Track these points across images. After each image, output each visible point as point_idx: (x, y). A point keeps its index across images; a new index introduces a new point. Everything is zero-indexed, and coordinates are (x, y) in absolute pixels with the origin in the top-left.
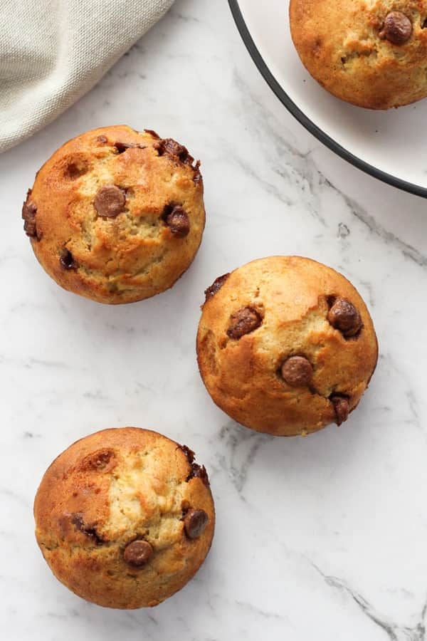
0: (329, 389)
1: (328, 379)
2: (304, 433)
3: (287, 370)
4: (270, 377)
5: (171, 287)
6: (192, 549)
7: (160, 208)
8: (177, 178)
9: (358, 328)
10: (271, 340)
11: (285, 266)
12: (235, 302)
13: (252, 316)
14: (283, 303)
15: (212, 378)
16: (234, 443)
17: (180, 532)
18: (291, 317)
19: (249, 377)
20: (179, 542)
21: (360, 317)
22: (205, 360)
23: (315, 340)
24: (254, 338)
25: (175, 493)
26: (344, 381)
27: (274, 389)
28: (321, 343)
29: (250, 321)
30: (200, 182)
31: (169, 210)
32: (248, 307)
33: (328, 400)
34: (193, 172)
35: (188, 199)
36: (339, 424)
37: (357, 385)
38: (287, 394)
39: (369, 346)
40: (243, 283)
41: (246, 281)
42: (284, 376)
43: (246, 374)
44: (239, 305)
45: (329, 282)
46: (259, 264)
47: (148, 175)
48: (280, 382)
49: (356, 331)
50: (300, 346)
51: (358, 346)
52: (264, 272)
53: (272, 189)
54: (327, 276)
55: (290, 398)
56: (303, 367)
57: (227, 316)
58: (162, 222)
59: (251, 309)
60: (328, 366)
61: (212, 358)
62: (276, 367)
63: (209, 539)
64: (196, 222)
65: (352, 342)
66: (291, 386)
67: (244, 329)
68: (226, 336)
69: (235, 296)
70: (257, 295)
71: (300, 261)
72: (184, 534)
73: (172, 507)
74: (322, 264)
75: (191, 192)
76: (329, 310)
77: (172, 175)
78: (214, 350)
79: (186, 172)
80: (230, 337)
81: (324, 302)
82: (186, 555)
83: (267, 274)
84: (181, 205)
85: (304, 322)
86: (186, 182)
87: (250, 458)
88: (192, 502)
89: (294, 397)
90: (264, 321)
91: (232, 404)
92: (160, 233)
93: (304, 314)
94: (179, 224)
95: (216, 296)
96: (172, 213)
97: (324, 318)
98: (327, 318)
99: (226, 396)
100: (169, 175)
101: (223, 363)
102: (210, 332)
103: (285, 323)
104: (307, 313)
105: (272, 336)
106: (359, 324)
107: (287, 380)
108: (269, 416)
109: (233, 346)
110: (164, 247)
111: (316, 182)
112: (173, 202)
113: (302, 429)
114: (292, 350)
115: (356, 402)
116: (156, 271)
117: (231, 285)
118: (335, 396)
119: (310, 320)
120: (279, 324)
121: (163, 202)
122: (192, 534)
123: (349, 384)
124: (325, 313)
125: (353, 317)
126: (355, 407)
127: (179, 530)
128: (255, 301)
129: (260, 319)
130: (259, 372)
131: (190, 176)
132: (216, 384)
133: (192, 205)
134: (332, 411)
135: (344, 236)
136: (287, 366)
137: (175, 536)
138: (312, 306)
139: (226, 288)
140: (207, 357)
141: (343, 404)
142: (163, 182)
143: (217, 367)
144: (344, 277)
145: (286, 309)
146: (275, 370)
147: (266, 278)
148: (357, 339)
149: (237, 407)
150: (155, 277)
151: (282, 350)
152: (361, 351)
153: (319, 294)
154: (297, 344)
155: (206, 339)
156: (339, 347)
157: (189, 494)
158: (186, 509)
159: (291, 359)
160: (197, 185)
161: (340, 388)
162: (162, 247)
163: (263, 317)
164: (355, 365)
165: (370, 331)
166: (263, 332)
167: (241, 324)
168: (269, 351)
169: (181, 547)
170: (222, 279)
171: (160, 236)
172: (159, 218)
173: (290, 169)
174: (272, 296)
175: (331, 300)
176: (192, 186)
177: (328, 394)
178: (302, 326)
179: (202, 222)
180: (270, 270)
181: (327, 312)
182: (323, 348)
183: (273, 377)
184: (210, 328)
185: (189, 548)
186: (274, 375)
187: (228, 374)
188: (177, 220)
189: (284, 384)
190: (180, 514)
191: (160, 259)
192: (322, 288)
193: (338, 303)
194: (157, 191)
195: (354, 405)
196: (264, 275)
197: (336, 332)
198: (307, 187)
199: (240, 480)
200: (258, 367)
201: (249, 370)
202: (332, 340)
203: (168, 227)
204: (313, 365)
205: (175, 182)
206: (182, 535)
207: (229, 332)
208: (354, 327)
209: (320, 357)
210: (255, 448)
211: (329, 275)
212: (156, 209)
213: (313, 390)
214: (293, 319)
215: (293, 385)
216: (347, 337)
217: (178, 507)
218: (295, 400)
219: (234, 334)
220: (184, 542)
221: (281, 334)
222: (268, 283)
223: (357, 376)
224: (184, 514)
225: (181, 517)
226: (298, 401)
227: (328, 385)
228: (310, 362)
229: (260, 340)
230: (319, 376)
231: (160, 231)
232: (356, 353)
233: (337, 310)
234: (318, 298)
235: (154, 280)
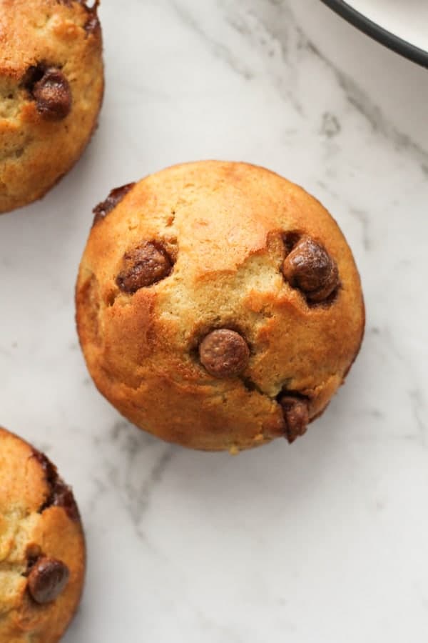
0: (276, 384)
1: (275, 368)
2: (234, 449)
3: (207, 351)
4: (178, 360)
5: (41, 197)
6: (40, 619)
7: (20, 69)
8: (56, 22)
9: (331, 290)
10: (183, 300)
11: (223, 178)
12: (135, 232)
13: (158, 256)
14: (208, 241)
15: (94, 350)
16: (133, 448)
17: (18, 594)
18: (219, 265)
19: (145, 357)
20: (18, 609)
21: (336, 271)
22: (85, 320)
23: (258, 304)
24: (156, 294)
25: (17, 532)
26: (302, 374)
27: (186, 379)
28: (266, 310)
29: (152, 266)
30: (97, 31)
31: (36, 75)
32: (153, 242)
33: (274, 401)
34: (85, 15)
35: (73, 58)
36: (291, 440)
37: (325, 382)
38: (206, 388)
39: (350, 319)
40: (151, 202)
41: (156, 199)
42: (202, 361)
43: (140, 352)
44: (138, 237)
45: (291, 210)
46: (182, 170)
47: (6, 14)
48: (196, 368)
49: (328, 294)
50: (230, 313)
51: (329, 319)
52: (188, 186)
53: (220, 51)
54: (288, 199)
55: (210, 396)
56: (233, 348)
57: (120, 253)
58: (24, 92)
59: (157, 245)
60: (275, 350)
61: (93, 317)
62: (188, 344)
63: (72, 603)
64: (85, 97)
65: (319, 311)
66: (213, 376)
67: (143, 277)
68: (116, 287)
69: (135, 220)
70: (170, 222)
71: (248, 172)
72: (27, 597)
73: (9, 554)
74: (285, 179)
75: (80, 46)
76: (285, 257)
77: (48, 16)
78: (98, 306)
79: (74, 14)
80: (120, 287)
81: (278, 243)
82: (30, 629)
83: (191, 189)
84: (60, 67)
85: (239, 274)
86: (70, 30)
87: (157, 474)
88: (46, 547)
89: (216, 394)
90: (176, 266)
91: (121, 395)
92: (19, 112)
93: (241, 262)
94: (51, 99)
95: (108, 219)
96: (43, 80)
97: (274, 270)
98: (281, 270)
99: (112, 381)
100: (44, 16)
101: (107, 330)
102: (93, 277)
103: (207, 274)
104: (246, 260)
105: (186, 292)
106: (334, 283)
107: (207, 367)
108: (178, 420)
109: (123, 304)
110: (26, 133)
111: (292, 45)
112: (44, 61)
113: (231, 443)
114: (218, 318)
115: (322, 406)
116: (12, 172)
117: (132, 203)
118: (286, 396)
119: (251, 271)
120: (198, 274)
121: (26, 60)
122: (40, 597)
123: (310, 378)
124: (278, 262)
125: (323, 271)
126: (320, 413)
127: (18, 591)
128: (164, 232)
129: (170, 261)
130: (162, 350)
131: (79, 21)
132: (97, 361)
133: (79, 68)
134: (279, 421)
135: (330, 134)
136: (206, 345)
137: (11, 600)
138: (256, 249)
139: (125, 208)
140: (88, 315)
141: (299, 409)
142: (30, 28)
143: (100, 333)
144: (318, 202)
145: (213, 251)
146: (188, 349)
147: (188, 194)
148: (330, 305)
149: (128, 400)
150: (10, 180)
151: (202, 317)
152: (335, 327)
153: (272, 228)
154: (227, 310)
155: (87, 286)
156: (296, 319)
157: (41, 534)
158: (33, 557)
159: (215, 333)
160: (90, 36)
161: (294, 385)
162: (22, 134)
163: (175, 260)
164: (323, 348)
165: (353, 295)
166: (172, 286)
167: (138, 271)
168: (178, 318)
169: (20, 617)
170: (119, 192)
171: (19, 117)
172: (20, 86)
173: (252, 21)
174: (193, 226)
175: (290, 239)
176: (81, 37)
177: (275, 391)
178: (238, 280)
179: (96, 96)
180: (197, 184)
181: (281, 259)
182: (268, 320)
183: (184, 360)
184: (94, 271)
185: (35, 619)
186: (186, 356)
187: (114, 348)
188: (49, 92)
189: (201, 372)
190: (23, 564)
191: (19, 152)
192: (277, 220)
193: (301, 245)
194: (19, 42)
195: (318, 411)
196: (188, 190)
197: (293, 295)
198: (278, 51)
199: (139, 507)
200: (159, 341)
201: (145, 346)
202: (285, 306)
203: (33, 103)
204: (250, 346)
205: (52, 29)
206: (23, 598)
207: (120, 280)
208: (323, 287)
209: (263, 334)
210: (166, 459)
211: (292, 198)
212: (13, 70)
213: (250, 386)
214: (222, 268)
215: (218, 375)
216: (311, 302)
217: (19, 554)
218: (218, 399)
219: (128, 284)
220: (25, 611)
221: (201, 291)
222: (191, 204)
223: (325, 366)
224: (30, 565)
225: (24, 569)
226: (225, 401)
227: (275, 378)
228: (245, 340)
229: (166, 299)
230: (261, 363)
231: (20, 106)
232: (326, 330)
233: (298, 257)
234: (268, 237)
235: (8, 185)
